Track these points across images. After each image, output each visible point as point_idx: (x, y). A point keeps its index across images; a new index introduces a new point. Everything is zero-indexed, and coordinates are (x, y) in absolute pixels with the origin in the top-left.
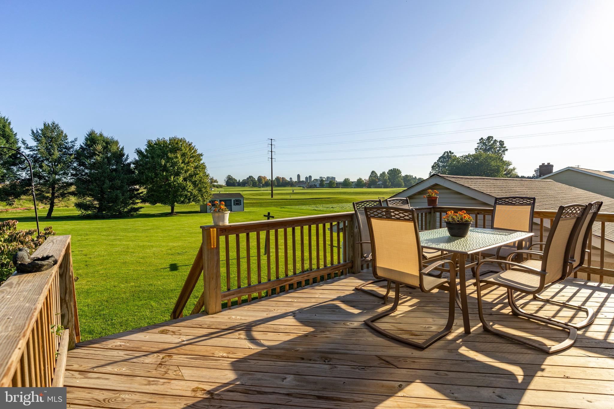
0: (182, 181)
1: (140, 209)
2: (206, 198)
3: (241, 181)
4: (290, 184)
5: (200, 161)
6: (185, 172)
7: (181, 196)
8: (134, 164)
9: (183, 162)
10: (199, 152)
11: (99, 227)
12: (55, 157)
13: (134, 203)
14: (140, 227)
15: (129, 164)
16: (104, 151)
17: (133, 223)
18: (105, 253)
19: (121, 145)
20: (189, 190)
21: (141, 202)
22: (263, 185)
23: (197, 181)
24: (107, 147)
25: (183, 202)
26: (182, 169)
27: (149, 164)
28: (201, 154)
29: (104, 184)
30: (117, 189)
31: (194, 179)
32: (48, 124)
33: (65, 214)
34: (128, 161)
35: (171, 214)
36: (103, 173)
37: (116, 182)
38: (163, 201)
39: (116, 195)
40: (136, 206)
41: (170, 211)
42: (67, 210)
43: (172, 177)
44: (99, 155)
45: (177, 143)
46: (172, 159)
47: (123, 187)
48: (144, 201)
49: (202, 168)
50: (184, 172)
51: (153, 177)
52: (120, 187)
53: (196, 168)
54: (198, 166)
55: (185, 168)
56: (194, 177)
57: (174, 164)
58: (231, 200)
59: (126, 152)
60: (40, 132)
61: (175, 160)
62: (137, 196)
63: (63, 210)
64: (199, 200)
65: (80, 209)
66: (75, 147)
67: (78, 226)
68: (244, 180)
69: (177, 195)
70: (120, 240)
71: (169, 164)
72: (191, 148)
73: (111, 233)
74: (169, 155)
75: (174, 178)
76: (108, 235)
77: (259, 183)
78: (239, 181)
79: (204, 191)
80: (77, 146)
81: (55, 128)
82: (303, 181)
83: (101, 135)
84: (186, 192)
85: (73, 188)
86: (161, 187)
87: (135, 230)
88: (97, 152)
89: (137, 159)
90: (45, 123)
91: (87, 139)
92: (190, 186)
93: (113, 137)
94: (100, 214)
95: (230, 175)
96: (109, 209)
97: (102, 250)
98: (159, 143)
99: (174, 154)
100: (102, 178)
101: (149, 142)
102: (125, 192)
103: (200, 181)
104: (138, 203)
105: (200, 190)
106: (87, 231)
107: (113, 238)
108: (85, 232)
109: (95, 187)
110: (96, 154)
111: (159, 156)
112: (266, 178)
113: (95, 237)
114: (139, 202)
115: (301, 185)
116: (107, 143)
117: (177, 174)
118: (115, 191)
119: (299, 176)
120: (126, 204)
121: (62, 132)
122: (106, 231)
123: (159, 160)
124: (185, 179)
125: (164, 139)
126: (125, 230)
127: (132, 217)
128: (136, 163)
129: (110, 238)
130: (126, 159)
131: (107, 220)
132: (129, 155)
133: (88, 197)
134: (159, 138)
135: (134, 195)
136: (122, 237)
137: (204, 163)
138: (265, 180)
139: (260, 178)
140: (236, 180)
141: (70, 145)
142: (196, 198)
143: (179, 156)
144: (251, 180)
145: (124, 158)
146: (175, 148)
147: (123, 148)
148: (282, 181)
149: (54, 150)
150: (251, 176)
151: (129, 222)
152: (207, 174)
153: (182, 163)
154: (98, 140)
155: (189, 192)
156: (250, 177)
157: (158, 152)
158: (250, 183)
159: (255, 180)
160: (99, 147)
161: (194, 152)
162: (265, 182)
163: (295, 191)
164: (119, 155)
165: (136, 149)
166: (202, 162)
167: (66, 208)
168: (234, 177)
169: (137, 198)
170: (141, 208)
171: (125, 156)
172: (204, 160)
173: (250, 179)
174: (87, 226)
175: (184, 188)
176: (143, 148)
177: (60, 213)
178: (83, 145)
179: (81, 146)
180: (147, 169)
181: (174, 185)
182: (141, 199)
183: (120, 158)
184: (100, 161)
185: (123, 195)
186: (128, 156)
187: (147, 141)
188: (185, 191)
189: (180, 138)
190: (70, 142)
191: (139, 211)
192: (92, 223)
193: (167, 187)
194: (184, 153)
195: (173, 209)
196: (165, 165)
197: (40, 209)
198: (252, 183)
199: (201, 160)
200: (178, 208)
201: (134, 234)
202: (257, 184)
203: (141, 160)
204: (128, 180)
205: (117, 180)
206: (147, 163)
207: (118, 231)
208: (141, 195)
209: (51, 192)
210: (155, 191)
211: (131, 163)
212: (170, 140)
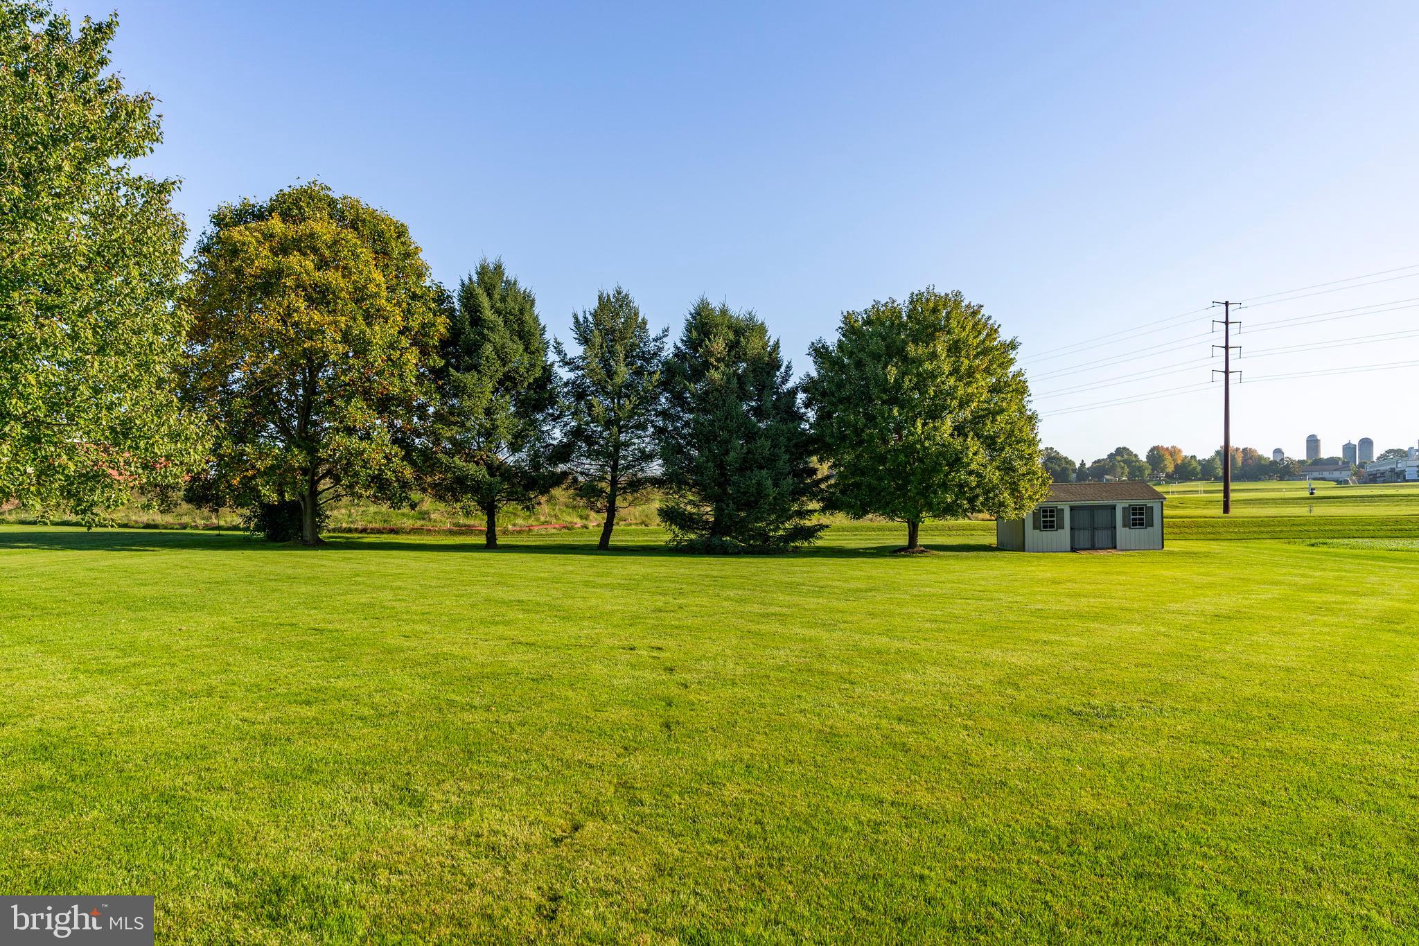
0: (952, 435)
1: (818, 530)
2: (1030, 498)
3: (1088, 465)
4: (1279, 469)
5: (1007, 368)
6: (961, 406)
7: (944, 486)
8: (805, 390)
9: (955, 371)
10: (1005, 336)
11: (715, 573)
12: (618, 380)
13: (802, 514)
14: (833, 580)
15: (793, 393)
16: (729, 355)
17: (805, 569)
18: (740, 670)
19: (772, 335)
20: (973, 466)
21: (823, 510)
22: (1168, 476)
23: (999, 437)
24: (738, 342)
25: (950, 510)
26: (951, 393)
27: (848, 386)
28: (1012, 342)
29: (727, 452)
30: (761, 467)
31: (989, 428)
32: (608, 296)
33: (639, 541)
34: (790, 385)
35: (910, 549)
36: (726, 419)
37: (759, 445)
38: (887, 504)
39: (759, 484)
40: (807, 523)
41: (903, 541)
42: (644, 533)
43: (919, 423)
44: (717, 368)
45: (935, 311)
46: (920, 362)
47: (775, 461)
48: (831, 505)
49: (1016, 390)
50: (955, 403)
51: (860, 425)
52: (768, 459)
53: (994, 390)
54: (1002, 384)
55: (960, 392)
56: (988, 422)
57: (922, 382)
58: (1113, 508)
59: (785, 355)
60: (590, 319)
61: (928, 366)
62: (812, 491)
63: (637, 533)
64: (1002, 504)
65: (670, 526)
66: (664, 354)
67: (662, 570)
68: (1098, 461)
69: (933, 484)
70: (782, 618)
71: (910, 381)
72: (977, 324)
73: (748, 593)
74: (911, 350)
75: (924, 425)
76: (742, 600)
77: (1153, 470)
78: (1083, 464)
79: (1023, 470)
80: (668, 352)
81: (621, 306)
82: (1332, 461)
83: (724, 312)
84: (963, 475)
85: (656, 468)
86: (882, 459)
87: (819, 591)
88: (712, 360)
89: (814, 374)
90: (602, 294)
91: (689, 328)
92: (976, 454)
93: (753, 313)
94: (715, 541)
95: (1052, 449)
96: (740, 528)
97: (728, 652)
98: (878, 319)
99: (928, 345)
100: (723, 435)
101: (848, 319)
102: (782, 474)
103: (1011, 434)
104: (812, 512)
105: (1007, 468)
106: (682, 583)
107: (757, 608)
108: (678, 586)
109: (708, 461)
110: (711, 364)
111: (876, 357)
112: (1180, 451)
113: (704, 601)
114: (815, 511)
115: (1326, 474)
116: (738, 331)
117: (935, 413)
118: (756, 471)
119: (1313, 443)
120: (785, 515)
121: (636, 314)
122: (733, 587)
123: (880, 371)
124: (959, 430)
125: (894, 302)
126: (789, 587)
127: (798, 553)
128: (810, 386)
129: (748, 608)
130: (785, 380)
131: (734, 559)
132: (793, 364)
133: (690, 490)
134: (877, 303)
135: (804, 485)
136: (785, 610)
137: (1020, 373)
138: (1175, 460)
139: (1156, 455)
140: (1071, 463)
141: (652, 347)
142: (996, 495)
143: (941, 348)
144: (1124, 461)
145: (778, 373)
146: (927, 327)
147: (777, 346)
148: (1245, 460)
149: (617, 362)
150: (1124, 448)
151: (793, 565)
152: (1029, 413)
153: (951, 374)
154: (717, 326)
155: (971, 473)
156: (1120, 451)
157: (877, 345)
158: (1119, 470)
159: (1138, 461)
160: (718, 345)
161: (988, 335)
162: (1176, 466)
163: (1317, 493)
164: (768, 365)
165: (813, 344)
166: (1013, 369)
167: (643, 527)
168: (1063, 453)
169: (813, 496)
170: (822, 527)
171: (783, 369)
172: (1022, 361)
173: (1119, 458)
174: (683, 570)
175: (958, 459)
176: (832, 339)
177: (628, 538)
178: (680, 345)
179: (678, 348)
180: (841, 401)
181: (925, 448)
182: (822, 499)
183: (768, 373)
184: (721, 386)
185: (776, 485)
186: (789, 367)
187: (841, 318)
188: (958, 471)
189: (943, 294)
190: (654, 340)
191: (817, 538)
192: (697, 564)
193: (902, 458)
194: (957, 341)
195: (913, 535)
196: (898, 384)
197: (591, 528)
198: (1127, 471)
199: (1011, 362)
200: (933, 529)
201: (820, 600)
202: (1147, 472)
203: (823, 378)
204: (789, 440)
205: (760, 438)
206: (840, 386)
207: (768, 589)
208: (823, 486)
209: (610, 478)
210: (863, 474)
211: (797, 388)
212: (911, 303)
